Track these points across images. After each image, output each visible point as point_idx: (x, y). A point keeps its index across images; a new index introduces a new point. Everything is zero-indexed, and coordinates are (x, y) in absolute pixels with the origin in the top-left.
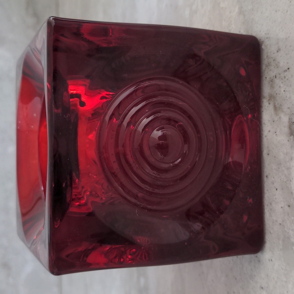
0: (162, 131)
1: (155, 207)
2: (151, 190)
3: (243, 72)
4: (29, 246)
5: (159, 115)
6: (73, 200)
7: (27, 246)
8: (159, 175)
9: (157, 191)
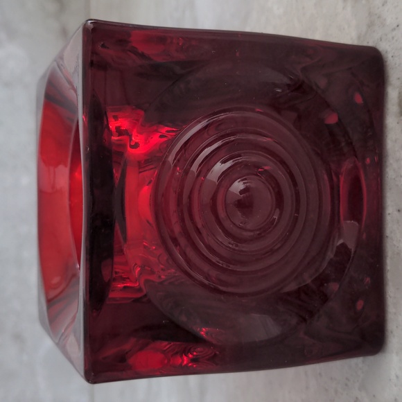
0: (244, 183)
1: (230, 289)
2: (225, 266)
3: (358, 99)
4: (57, 341)
5: (240, 159)
6: (115, 280)
7: (54, 341)
8: (237, 246)
9: (232, 267)
